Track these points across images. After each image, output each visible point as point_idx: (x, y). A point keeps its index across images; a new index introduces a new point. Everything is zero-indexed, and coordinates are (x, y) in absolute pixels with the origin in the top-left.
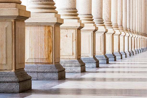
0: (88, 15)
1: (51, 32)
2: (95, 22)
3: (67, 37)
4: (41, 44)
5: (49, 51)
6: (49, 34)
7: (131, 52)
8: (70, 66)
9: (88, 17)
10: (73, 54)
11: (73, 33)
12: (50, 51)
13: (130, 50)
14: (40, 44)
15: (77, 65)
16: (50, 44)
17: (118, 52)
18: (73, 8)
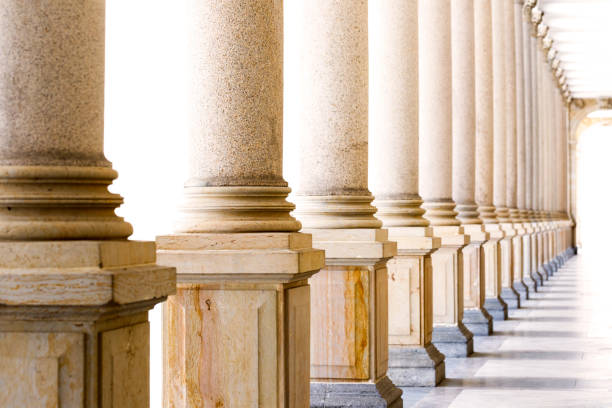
0: (443, 200)
1: (366, 285)
2: (463, 220)
3: (393, 279)
4: (334, 323)
5: (359, 342)
6: (358, 294)
7: (536, 277)
8: (402, 367)
9: (441, 208)
10: (411, 330)
11: (410, 270)
12: (363, 345)
13: (534, 271)
14: (331, 323)
15: (423, 363)
16: (363, 323)
17: (510, 289)
18: (409, 195)
